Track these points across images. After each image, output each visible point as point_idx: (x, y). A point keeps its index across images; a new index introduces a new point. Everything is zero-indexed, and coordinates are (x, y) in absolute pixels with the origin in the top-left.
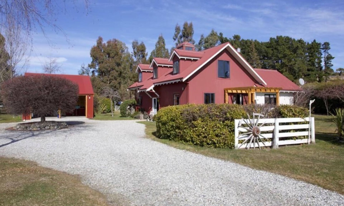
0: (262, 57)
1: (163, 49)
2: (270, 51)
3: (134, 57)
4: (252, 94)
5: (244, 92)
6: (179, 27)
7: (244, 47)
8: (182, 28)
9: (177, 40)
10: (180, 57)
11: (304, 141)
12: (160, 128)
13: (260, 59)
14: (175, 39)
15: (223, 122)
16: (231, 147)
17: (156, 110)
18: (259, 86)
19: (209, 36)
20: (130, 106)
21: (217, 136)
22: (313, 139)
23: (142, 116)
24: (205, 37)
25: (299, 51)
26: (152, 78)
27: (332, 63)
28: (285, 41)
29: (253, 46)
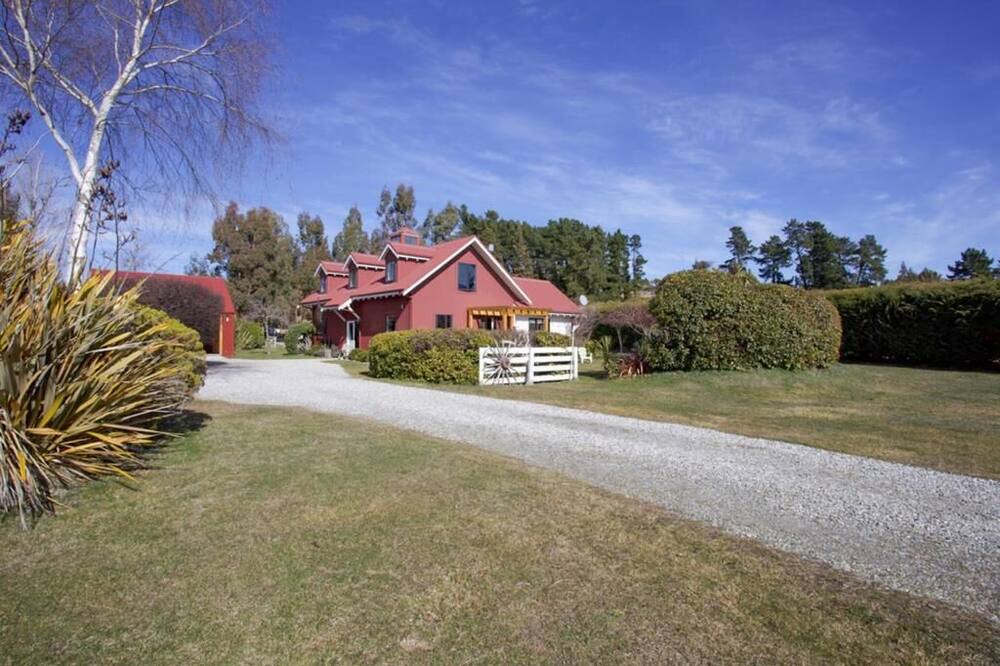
0: (534, 254)
1: (357, 231)
2: (548, 243)
3: (300, 245)
4: (509, 318)
5: (497, 314)
6: (388, 192)
7: (504, 234)
8: (393, 195)
9: (384, 216)
10: (398, 256)
11: (565, 377)
12: (376, 362)
13: (532, 257)
14: (380, 214)
15: (465, 351)
16: (475, 382)
17: (354, 342)
18: (520, 305)
19: (443, 213)
20: (305, 335)
21: (457, 369)
22: (576, 375)
23: (328, 352)
24: (436, 213)
25: (595, 247)
26: (347, 287)
27: (644, 270)
28: (573, 229)
29: (519, 233)
